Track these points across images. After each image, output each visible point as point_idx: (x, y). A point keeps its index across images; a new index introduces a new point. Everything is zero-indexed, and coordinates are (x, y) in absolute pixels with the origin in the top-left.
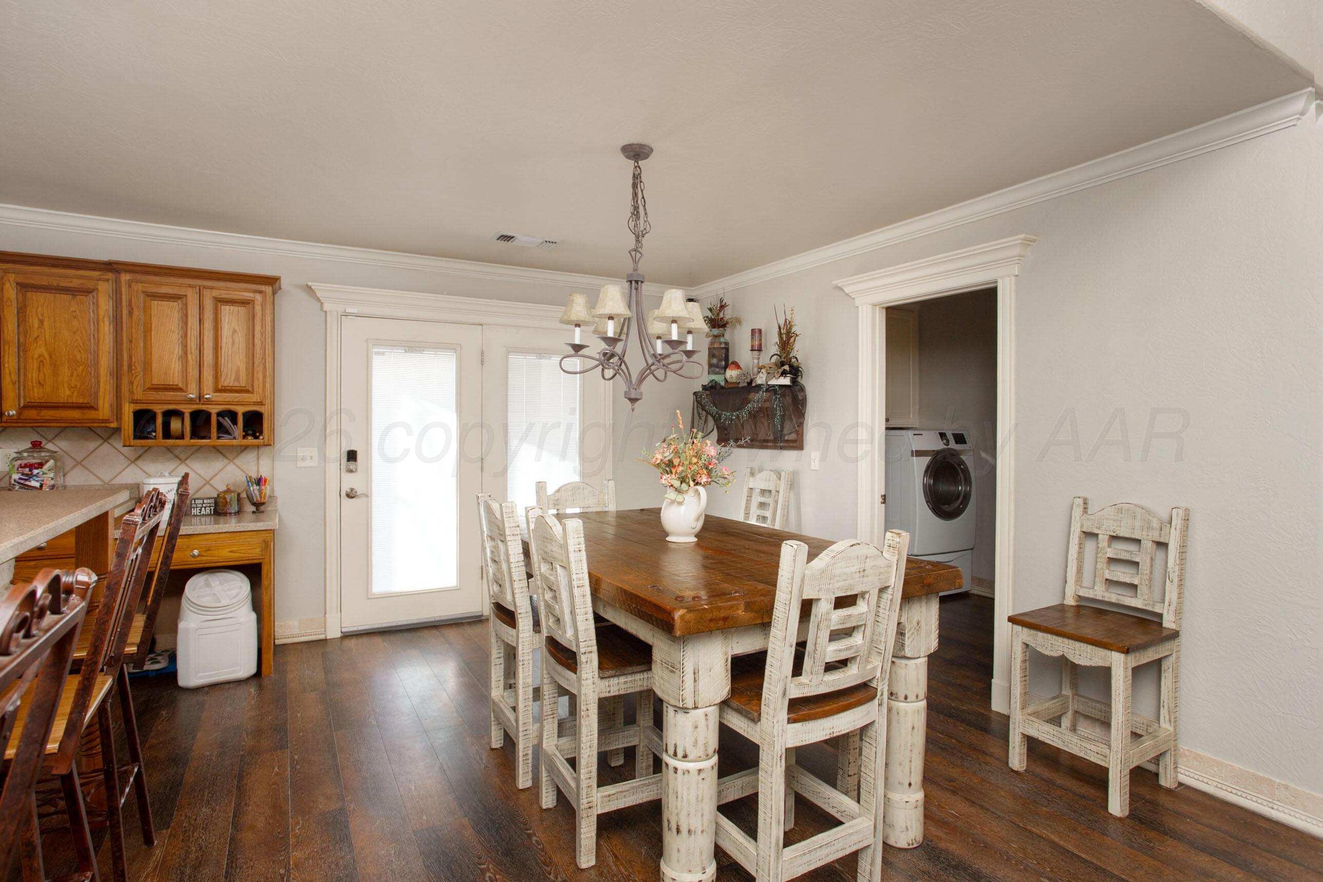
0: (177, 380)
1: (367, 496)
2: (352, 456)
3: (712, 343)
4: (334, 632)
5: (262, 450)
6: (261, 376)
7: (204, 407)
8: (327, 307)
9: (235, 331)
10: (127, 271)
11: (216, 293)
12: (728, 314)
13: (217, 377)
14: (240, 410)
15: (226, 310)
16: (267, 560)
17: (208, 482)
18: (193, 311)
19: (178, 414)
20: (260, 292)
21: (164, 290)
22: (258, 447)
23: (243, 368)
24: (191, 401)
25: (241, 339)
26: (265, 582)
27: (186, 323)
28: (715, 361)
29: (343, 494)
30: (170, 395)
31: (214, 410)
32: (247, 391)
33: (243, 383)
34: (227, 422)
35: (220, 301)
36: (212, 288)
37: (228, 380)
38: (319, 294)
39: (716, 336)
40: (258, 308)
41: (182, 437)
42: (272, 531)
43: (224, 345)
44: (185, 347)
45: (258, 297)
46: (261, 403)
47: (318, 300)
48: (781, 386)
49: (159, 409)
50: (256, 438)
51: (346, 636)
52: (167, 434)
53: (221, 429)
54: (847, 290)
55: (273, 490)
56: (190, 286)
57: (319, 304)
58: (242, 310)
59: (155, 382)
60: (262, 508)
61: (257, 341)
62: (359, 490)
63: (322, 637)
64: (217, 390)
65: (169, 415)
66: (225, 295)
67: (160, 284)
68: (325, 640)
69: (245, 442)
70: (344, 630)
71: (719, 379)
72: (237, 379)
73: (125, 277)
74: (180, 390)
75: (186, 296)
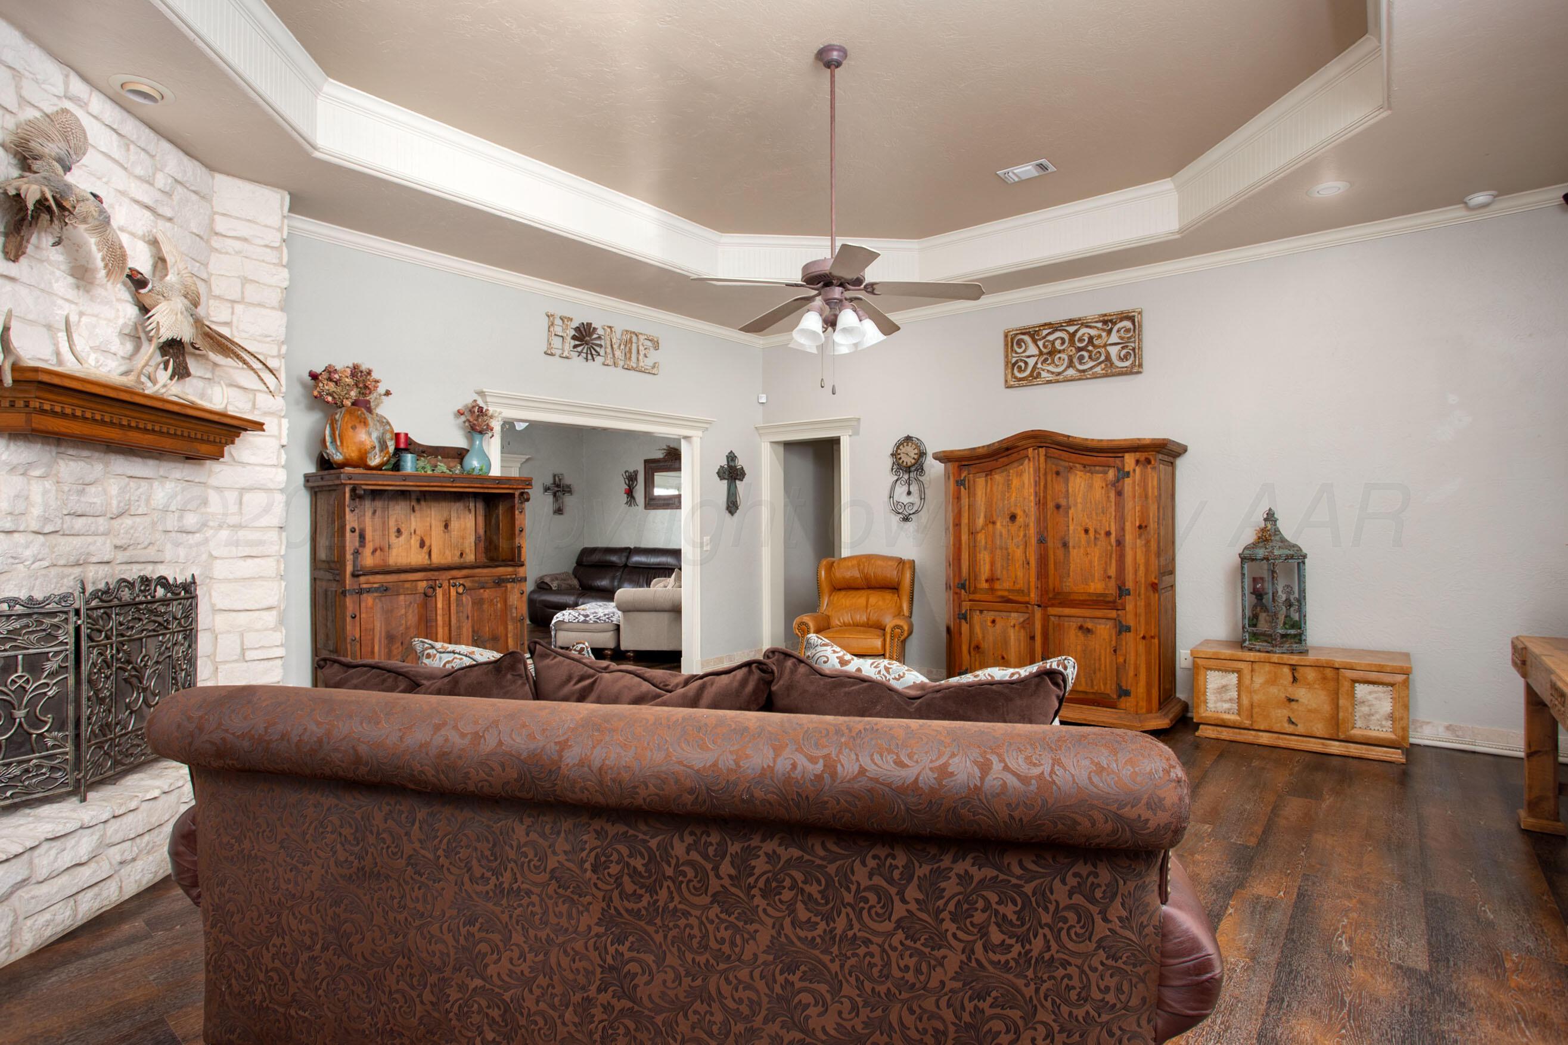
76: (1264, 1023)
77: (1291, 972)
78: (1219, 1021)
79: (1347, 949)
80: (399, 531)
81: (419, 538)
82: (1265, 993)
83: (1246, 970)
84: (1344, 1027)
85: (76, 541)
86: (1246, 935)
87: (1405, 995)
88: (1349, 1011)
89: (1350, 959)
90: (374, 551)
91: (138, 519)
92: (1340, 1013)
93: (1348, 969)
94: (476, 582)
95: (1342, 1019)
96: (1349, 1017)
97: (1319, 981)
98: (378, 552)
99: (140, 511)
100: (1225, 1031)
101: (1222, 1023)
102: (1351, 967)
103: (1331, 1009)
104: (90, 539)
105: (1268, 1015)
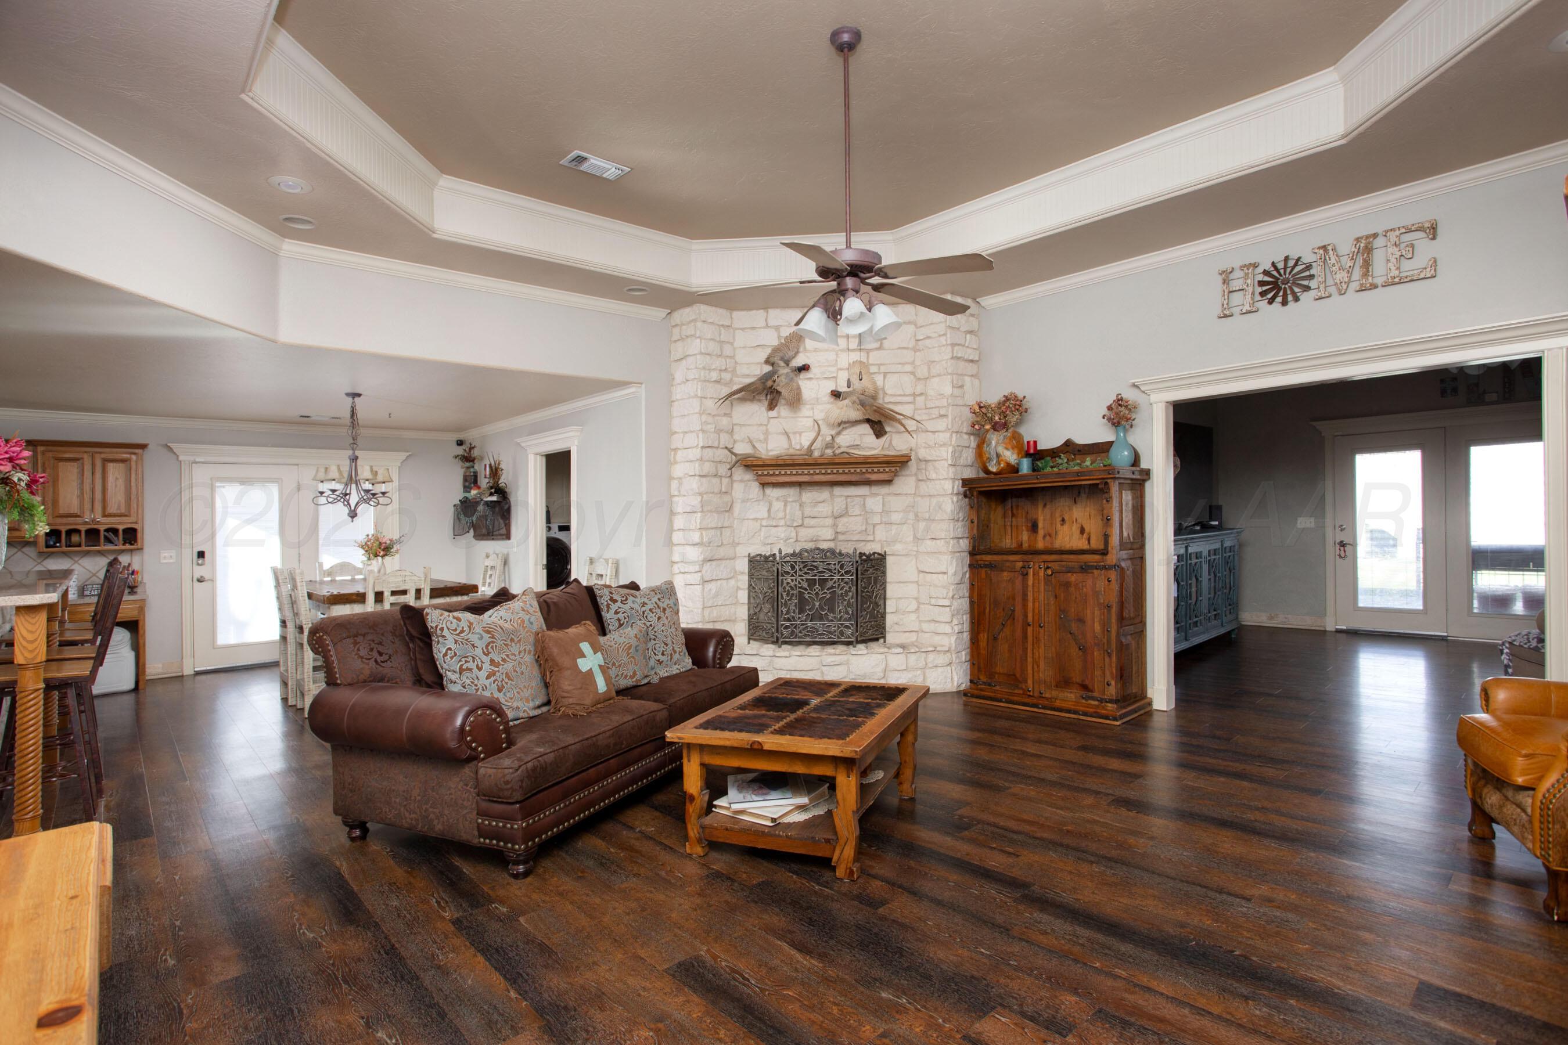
0: (75, 510)
1: (212, 580)
2: (201, 555)
3: (465, 472)
4: (188, 671)
5: (134, 553)
6: (135, 506)
7: (95, 527)
8: (181, 458)
9: (117, 479)
10: (41, 445)
11: (103, 456)
12: (475, 453)
13: (104, 508)
14: (121, 528)
15: (111, 466)
16: (142, 618)
17: (94, 575)
18: (88, 468)
19: (78, 531)
20: (135, 454)
21: (67, 455)
22: (131, 551)
23: (123, 501)
24: (86, 523)
25: (121, 483)
26: (141, 632)
27: (83, 475)
28: (467, 484)
29: (195, 579)
30: (71, 520)
31: (102, 528)
32: (126, 516)
33: (123, 511)
34: (111, 535)
35: (105, 461)
36: (100, 453)
37: (112, 509)
38: (175, 450)
39: (468, 468)
40: (133, 464)
41: (80, 545)
42: (143, 601)
43: (109, 488)
44: (82, 490)
45: (134, 457)
46: (136, 523)
47: (175, 453)
48: (492, 502)
49: (64, 529)
50: (132, 544)
51: (198, 673)
52: (69, 545)
53: (108, 540)
54: (523, 445)
55: (142, 578)
56: (86, 452)
57: (175, 457)
58: (122, 465)
59: (61, 512)
60: (135, 590)
61: (133, 484)
62: (207, 577)
63: (180, 674)
64: (104, 516)
65: (70, 533)
66: (110, 456)
67: (65, 452)
68: (182, 676)
69: (124, 547)
70: (196, 669)
71: (467, 495)
72: (119, 508)
73: (40, 449)
74: (79, 516)
75: (82, 458)
76: (383, 932)
77: (402, 978)
78: (408, 916)
79: (379, 1035)
80: (1063, 520)
81: (1079, 526)
82: (403, 949)
83: (433, 955)
84: (333, 965)
85: (811, 531)
86: (470, 982)
87: (303, 1024)
88: (337, 979)
89: (368, 1025)
90: (1044, 537)
91: (852, 518)
92: (343, 972)
93: (363, 1013)
94: (1063, 566)
95: (338, 970)
96: (334, 974)
97: (376, 986)
98: (1048, 538)
99: (854, 514)
100: (398, 914)
101: (405, 916)
102: (363, 1018)
103: (350, 971)
104: (819, 529)
105: (386, 938)
